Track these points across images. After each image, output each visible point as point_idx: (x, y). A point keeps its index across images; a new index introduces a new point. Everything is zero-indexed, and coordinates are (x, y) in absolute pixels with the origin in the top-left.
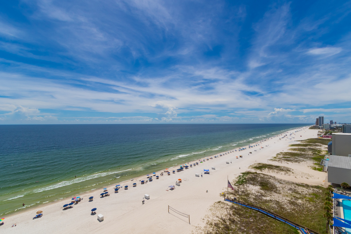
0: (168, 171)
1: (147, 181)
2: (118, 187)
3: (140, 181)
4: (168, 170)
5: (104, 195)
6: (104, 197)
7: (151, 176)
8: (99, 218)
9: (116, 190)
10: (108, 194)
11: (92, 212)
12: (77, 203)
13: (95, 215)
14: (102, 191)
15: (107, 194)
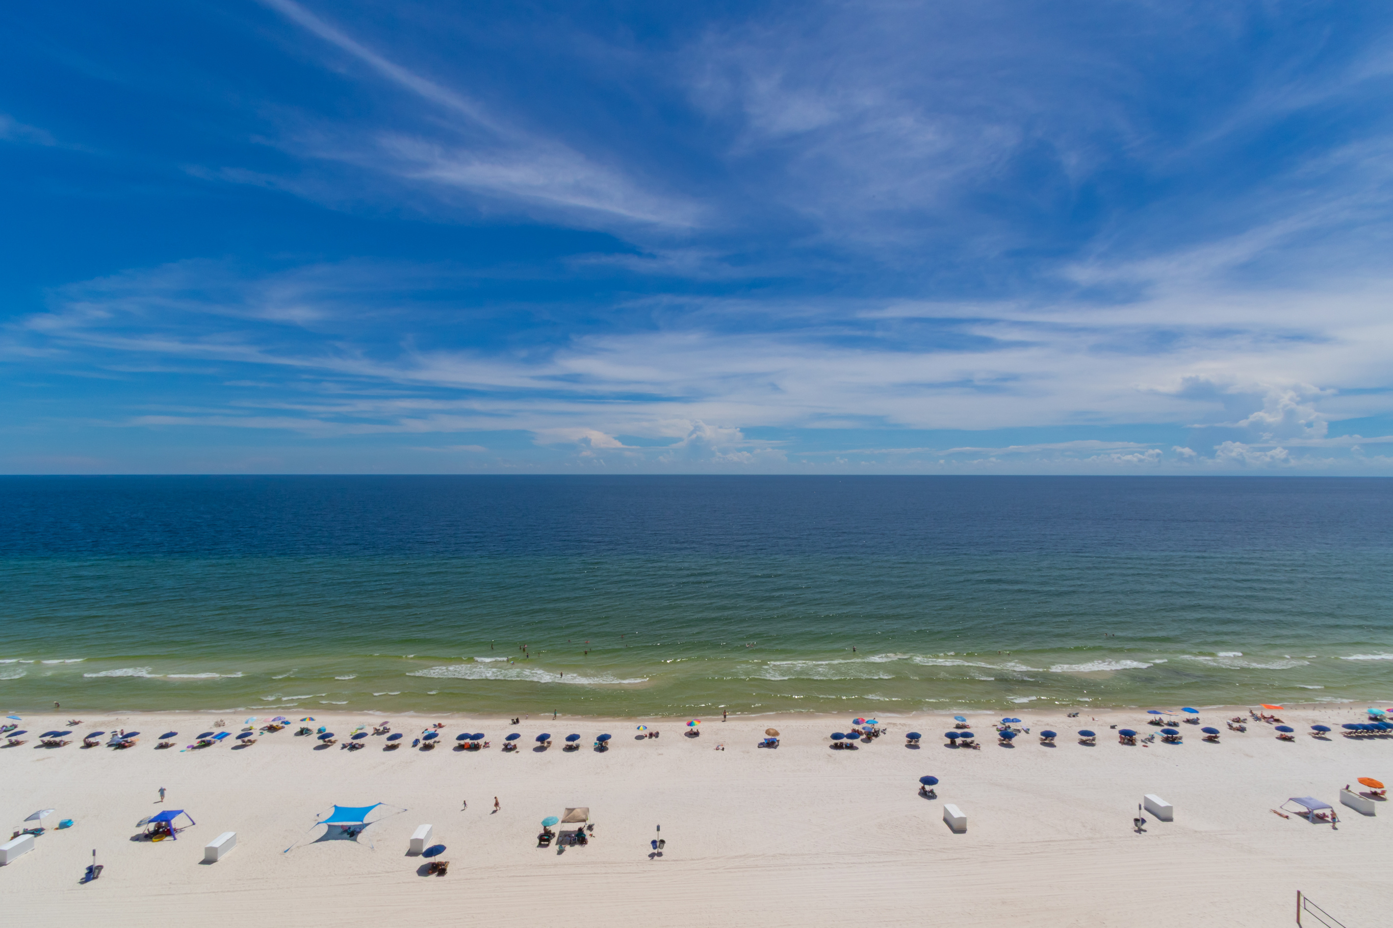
0: (1277, 721)
1: (1151, 739)
2: (1013, 726)
3: (1113, 727)
4: (1277, 714)
5: (959, 741)
6: (957, 747)
7: (1173, 719)
8: (948, 818)
9: (1007, 737)
10: (972, 742)
11: (923, 788)
12: (868, 740)
13: (932, 801)
14: (950, 723)
15: (969, 740)
